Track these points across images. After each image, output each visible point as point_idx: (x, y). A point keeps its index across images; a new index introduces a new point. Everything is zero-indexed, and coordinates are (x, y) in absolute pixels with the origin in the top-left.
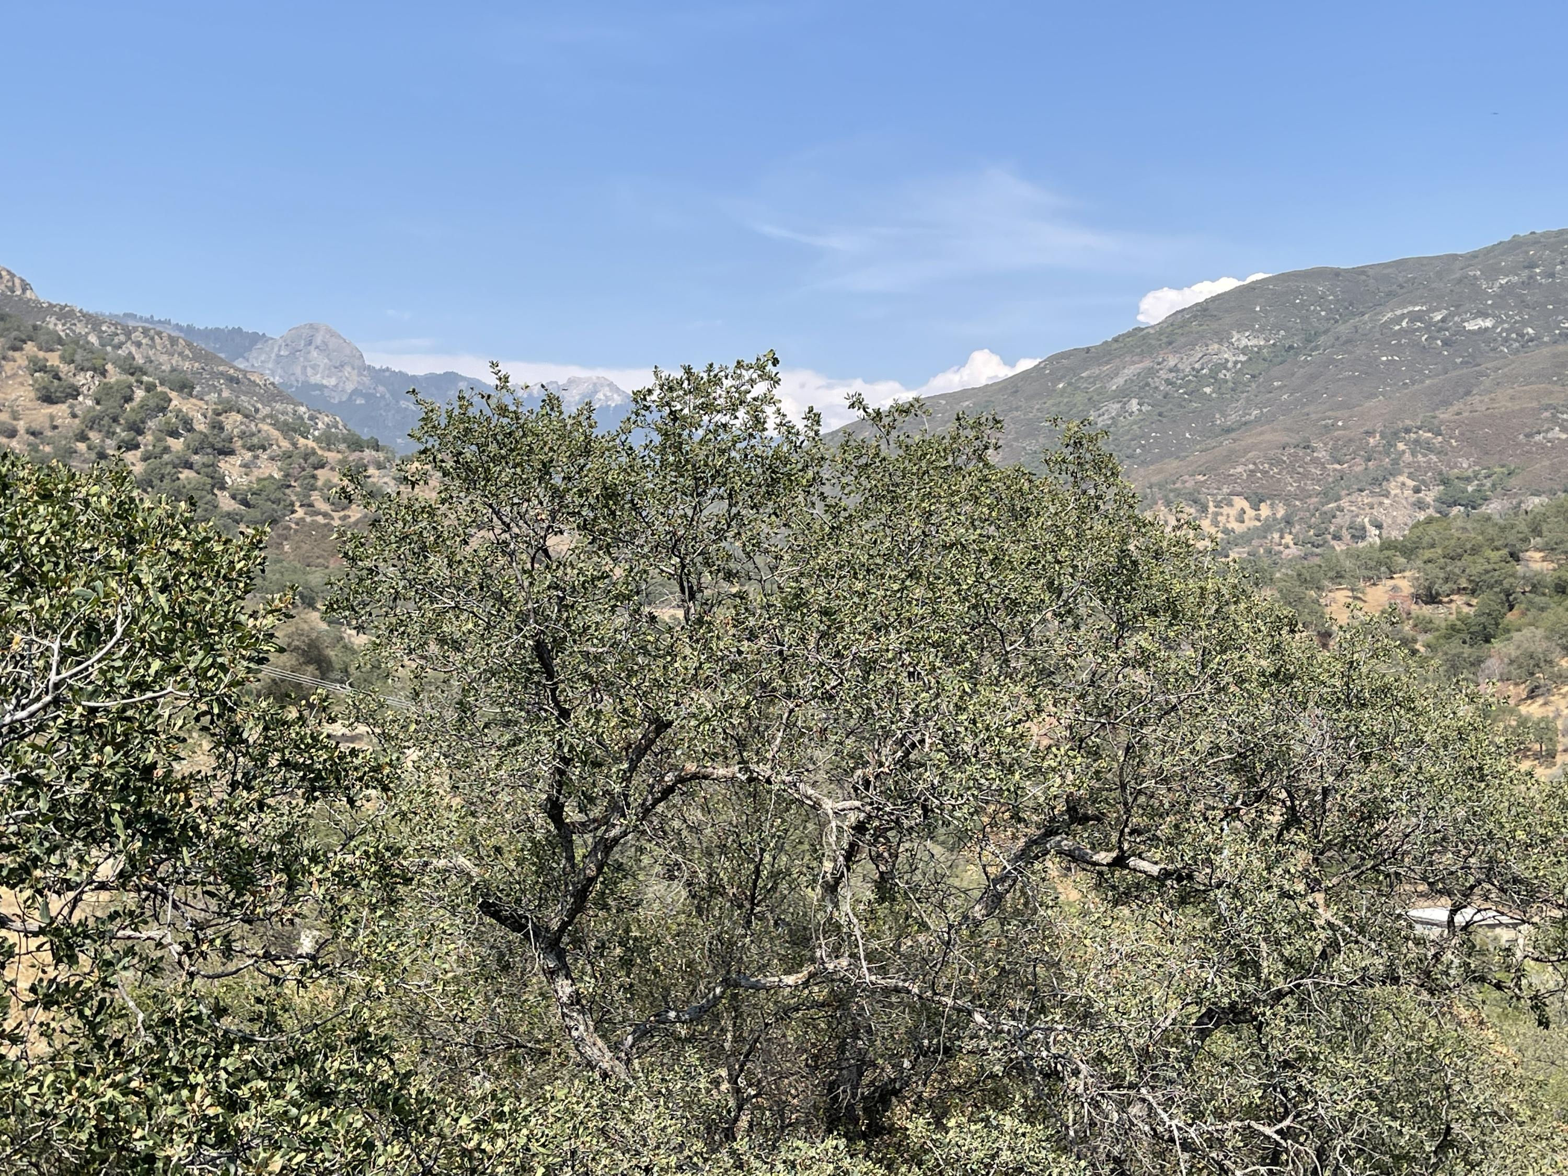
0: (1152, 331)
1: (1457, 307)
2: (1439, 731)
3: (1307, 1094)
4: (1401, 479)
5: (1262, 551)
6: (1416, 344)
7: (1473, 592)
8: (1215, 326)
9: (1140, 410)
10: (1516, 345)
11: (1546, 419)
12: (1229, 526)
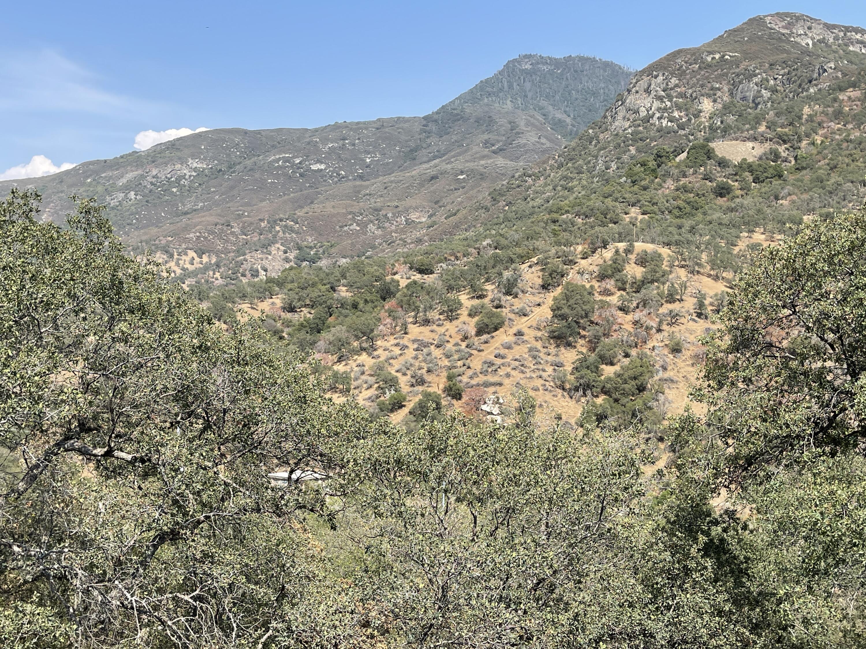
0: (143, 154)
1: (307, 156)
2: (285, 377)
3: (208, 575)
4: (277, 245)
5: (203, 281)
6: (286, 175)
7: (312, 306)
8: (179, 154)
9: (136, 198)
10: (336, 179)
11: (350, 219)
12: (185, 266)
